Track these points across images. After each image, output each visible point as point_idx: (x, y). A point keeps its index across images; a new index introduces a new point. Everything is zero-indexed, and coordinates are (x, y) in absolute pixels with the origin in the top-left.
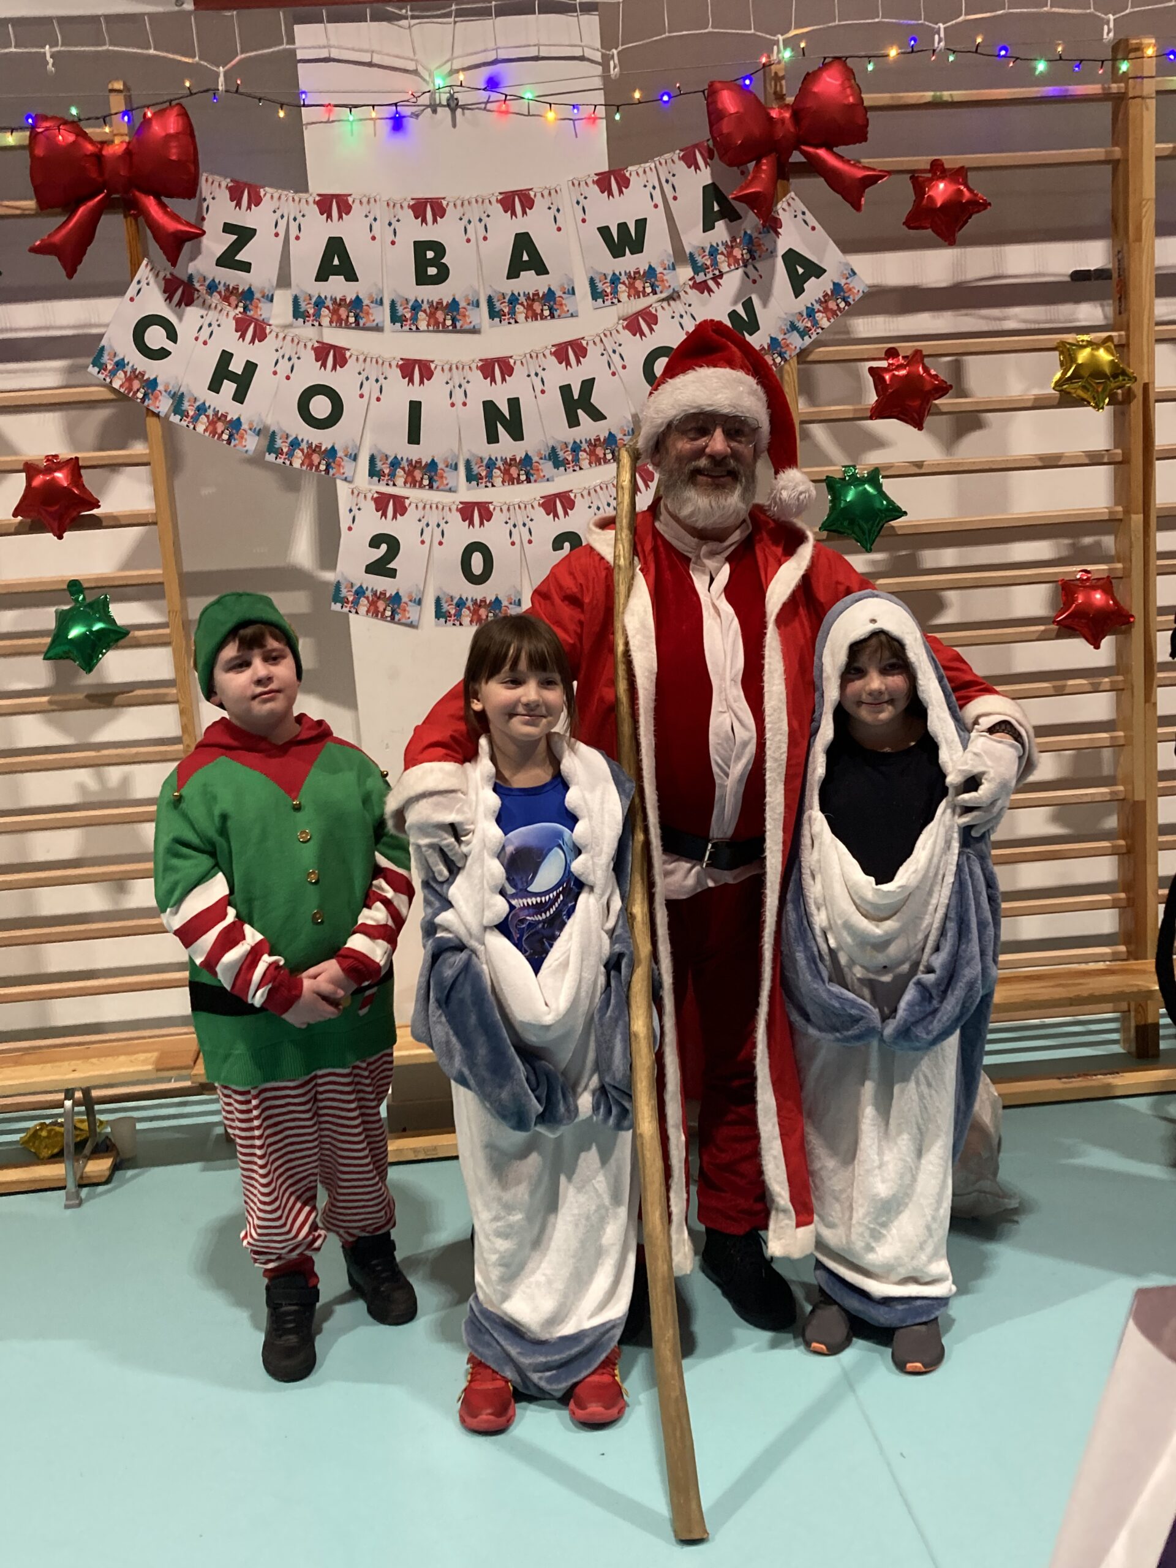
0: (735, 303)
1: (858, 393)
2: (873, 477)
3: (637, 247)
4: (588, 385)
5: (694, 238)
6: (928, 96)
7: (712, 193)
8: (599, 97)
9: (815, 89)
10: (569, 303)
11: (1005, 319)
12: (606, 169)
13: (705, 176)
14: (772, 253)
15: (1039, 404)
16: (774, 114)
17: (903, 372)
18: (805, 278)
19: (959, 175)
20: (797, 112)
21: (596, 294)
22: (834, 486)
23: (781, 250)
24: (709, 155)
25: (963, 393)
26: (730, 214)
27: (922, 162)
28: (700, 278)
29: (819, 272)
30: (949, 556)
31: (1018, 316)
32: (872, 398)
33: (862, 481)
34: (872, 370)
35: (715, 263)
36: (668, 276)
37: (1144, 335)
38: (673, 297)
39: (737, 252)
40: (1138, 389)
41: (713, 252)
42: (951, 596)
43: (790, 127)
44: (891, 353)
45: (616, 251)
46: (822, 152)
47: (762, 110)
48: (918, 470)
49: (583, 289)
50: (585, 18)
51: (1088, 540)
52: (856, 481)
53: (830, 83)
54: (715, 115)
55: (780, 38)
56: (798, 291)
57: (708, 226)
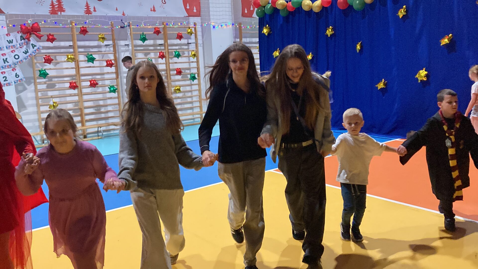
0: (25, 49)
1: (43, 60)
2: (45, 70)
3: (12, 43)
4: (6, 59)
5: (19, 41)
6: (48, 26)
7: (21, 37)
8: (6, 25)
9: (34, 26)
10: (3, 49)
11: (61, 50)
12: (7, 33)
13: (20, 35)
14: (30, 44)
15: (65, 62)
16: (29, 28)
17: (47, 58)
18: (34, 47)
19: (53, 35)
20: (32, 28)
21: (7, 48)
22: (40, 71)
23: (31, 43)
24: (21, 32)
25: (56, 60)
26: (24, 39)
27: (48, 33)
28: (21, 46)
29: (36, 46)
30: (56, 79)
31: (62, 50)
32: (44, 61)
33: (43, 70)
34: (44, 57)
35: (22, 45)
36: (16, 46)
37: (77, 54)
38: (17, 49)
39: (25, 44)
40: (77, 60)
41: (22, 43)
42: (57, 84)
43: (31, 30)
44: (46, 56)
45: (9, 43)
46: (35, 33)
47: (27, 28)
48: (50, 69)
49: (5, 48)
50: (3, 16)
51: (74, 77)
52: (42, 70)
53: (36, 25)
54: (21, 28)
55: (29, 20)
56: (33, 48)
57: (21, 40)
